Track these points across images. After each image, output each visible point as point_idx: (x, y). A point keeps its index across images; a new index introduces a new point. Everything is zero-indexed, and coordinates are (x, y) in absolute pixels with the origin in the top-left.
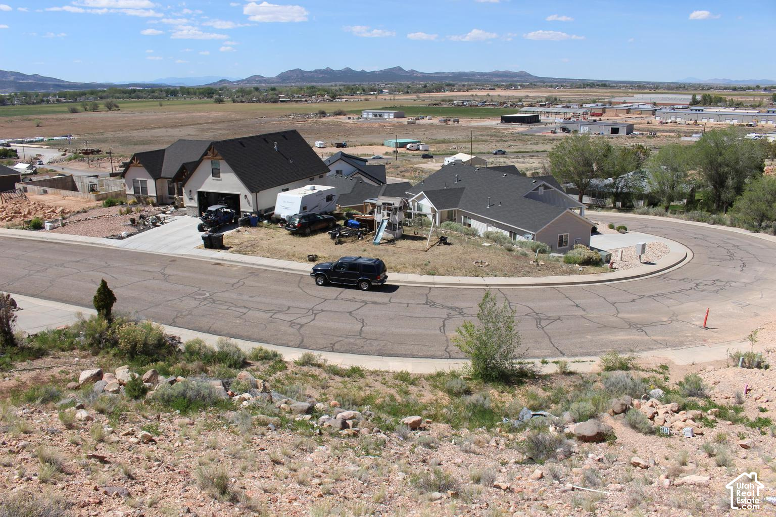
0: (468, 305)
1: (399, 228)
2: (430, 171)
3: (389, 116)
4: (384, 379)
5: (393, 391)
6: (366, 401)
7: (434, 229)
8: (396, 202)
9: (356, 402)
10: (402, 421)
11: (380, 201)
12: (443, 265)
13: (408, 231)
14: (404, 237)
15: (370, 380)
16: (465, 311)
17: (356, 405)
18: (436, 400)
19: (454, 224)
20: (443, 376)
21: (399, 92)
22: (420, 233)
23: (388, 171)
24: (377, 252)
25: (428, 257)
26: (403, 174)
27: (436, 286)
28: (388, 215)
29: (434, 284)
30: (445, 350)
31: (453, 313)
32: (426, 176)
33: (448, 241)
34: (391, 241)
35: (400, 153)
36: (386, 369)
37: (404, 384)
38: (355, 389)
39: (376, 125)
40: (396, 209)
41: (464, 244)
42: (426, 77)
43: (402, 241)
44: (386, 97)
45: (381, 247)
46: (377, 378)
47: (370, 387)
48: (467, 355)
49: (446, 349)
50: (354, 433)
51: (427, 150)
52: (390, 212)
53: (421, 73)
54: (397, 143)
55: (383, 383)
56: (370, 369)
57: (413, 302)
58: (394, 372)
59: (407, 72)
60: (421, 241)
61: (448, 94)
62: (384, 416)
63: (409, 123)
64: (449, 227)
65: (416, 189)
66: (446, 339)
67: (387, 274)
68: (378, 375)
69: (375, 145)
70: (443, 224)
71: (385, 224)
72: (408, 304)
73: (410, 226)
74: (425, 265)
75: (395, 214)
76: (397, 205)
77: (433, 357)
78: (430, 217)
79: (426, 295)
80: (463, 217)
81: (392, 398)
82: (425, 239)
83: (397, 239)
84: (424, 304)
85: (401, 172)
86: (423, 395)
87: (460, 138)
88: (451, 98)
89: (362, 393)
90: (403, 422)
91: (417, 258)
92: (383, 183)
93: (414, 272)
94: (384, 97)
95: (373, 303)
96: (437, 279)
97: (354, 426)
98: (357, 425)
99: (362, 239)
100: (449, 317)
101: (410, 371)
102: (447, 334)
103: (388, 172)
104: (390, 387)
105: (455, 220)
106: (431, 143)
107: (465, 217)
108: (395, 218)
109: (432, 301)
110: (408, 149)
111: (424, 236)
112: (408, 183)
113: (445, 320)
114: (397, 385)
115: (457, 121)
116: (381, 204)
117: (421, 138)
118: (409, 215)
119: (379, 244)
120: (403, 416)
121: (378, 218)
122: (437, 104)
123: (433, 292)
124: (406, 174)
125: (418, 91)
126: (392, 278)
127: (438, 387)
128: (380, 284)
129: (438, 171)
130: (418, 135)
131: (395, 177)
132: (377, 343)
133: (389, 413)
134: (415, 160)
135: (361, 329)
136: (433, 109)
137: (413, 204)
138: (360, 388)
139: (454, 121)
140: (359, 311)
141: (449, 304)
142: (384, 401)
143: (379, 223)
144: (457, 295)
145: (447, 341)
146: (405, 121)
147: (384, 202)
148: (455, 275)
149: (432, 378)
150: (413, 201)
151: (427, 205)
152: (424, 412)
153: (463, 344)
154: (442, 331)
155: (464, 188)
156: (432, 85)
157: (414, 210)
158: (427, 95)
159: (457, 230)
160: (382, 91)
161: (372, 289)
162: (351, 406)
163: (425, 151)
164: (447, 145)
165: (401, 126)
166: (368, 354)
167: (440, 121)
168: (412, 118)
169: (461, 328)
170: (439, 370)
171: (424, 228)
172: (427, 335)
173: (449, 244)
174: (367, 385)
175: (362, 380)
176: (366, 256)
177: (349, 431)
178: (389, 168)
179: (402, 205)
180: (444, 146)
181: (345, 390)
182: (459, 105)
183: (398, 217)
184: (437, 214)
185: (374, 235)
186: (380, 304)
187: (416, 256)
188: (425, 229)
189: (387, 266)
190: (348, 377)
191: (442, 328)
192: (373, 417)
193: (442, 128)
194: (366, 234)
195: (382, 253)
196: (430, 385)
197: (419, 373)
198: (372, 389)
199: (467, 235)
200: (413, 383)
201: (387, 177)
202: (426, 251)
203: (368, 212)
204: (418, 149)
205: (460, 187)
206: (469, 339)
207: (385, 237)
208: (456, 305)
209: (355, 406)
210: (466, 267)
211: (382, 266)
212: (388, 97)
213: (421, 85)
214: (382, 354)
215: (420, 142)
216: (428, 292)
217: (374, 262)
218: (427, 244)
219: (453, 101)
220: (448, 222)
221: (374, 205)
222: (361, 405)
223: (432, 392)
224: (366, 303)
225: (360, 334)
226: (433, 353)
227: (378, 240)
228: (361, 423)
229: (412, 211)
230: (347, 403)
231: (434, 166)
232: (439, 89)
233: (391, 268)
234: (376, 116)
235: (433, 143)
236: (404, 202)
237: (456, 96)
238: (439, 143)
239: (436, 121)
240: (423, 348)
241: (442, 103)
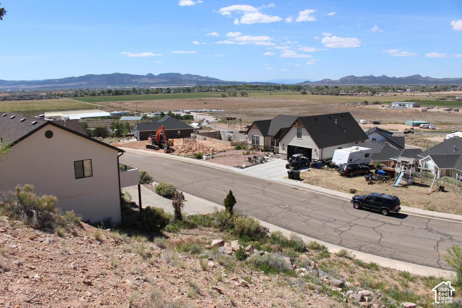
0: (457, 234)
1: (411, 178)
2: (435, 142)
3: (410, 106)
4: (392, 274)
5: (397, 283)
6: (378, 286)
7: (436, 181)
8: (411, 161)
9: (371, 286)
10: (401, 304)
11: (400, 159)
12: (440, 205)
13: (417, 180)
14: (414, 184)
15: (382, 273)
16: (454, 238)
17: (371, 288)
18: (428, 295)
19: (450, 179)
20: (434, 279)
21: (417, 91)
22: (425, 182)
23: (406, 140)
24: (395, 192)
25: (430, 198)
26: (416, 143)
27: (434, 218)
28: (405, 169)
29: (433, 217)
30: (437, 262)
31: (445, 237)
32: (433, 145)
33: (445, 189)
34: (405, 186)
35: (415, 130)
36: (394, 268)
37: (405, 280)
38: (372, 277)
39: (400, 111)
40: (410, 165)
41: (457, 193)
42: (436, 81)
43: (413, 186)
44: (408, 94)
45: (398, 189)
46: (387, 273)
47: (382, 277)
48: (454, 268)
49: (437, 261)
50: (368, 306)
51: (434, 129)
52: (406, 167)
53: (433, 79)
54: (413, 123)
55: (390, 276)
56: (383, 266)
57: (417, 227)
58: (399, 271)
59: (424, 78)
60: (426, 188)
61: (452, 92)
62: (389, 298)
63: (423, 111)
64: (446, 180)
65: (425, 154)
66: (438, 255)
67: (401, 206)
68: (388, 271)
69: (399, 123)
70: (442, 178)
71: (402, 174)
72: (413, 228)
73: (418, 177)
74: (427, 203)
75: (409, 169)
76: (411, 163)
77: (428, 265)
78: (433, 173)
79: (427, 223)
80: (457, 174)
81: (396, 288)
82: (429, 186)
83: (409, 185)
84: (424, 229)
85: (415, 142)
86: (418, 290)
87: (459, 122)
88: (454, 95)
89: (376, 281)
90: (402, 305)
91: (422, 199)
92: (402, 148)
93: (419, 208)
94: (407, 94)
95: (389, 224)
96: (435, 214)
97: (368, 301)
98: (371, 300)
99: (386, 182)
100: (442, 240)
101: (410, 272)
102: (440, 251)
103: (406, 142)
104: (396, 280)
105: (451, 176)
106: (437, 124)
107: (459, 174)
108: (409, 171)
109: (430, 228)
110: (421, 127)
111: (428, 184)
112: (419, 149)
113: (439, 242)
114: (401, 280)
115: (458, 111)
116: (401, 161)
117: (430, 120)
118: (419, 170)
119: (397, 187)
120: (403, 301)
121: (397, 170)
122: (444, 99)
123: (431, 222)
124: (418, 144)
125: (430, 90)
126: (404, 209)
127: (430, 286)
128: (395, 212)
129: (441, 143)
130: (429, 119)
131: (411, 145)
132: (390, 250)
133: (393, 297)
134: (425, 135)
135: (380, 240)
136: (441, 102)
137: (422, 163)
138: (376, 277)
139: (455, 111)
140: (380, 228)
141: (443, 232)
142: (391, 288)
143: (398, 173)
144: (449, 226)
145: (439, 256)
146: (420, 109)
147: (402, 160)
148: (449, 213)
149: (426, 279)
150: (422, 161)
151: (431, 164)
152: (418, 302)
153: (451, 260)
154: (436, 249)
155: (460, 155)
156: (441, 87)
157: (422, 167)
158: (437, 93)
159: (452, 183)
160: (405, 90)
161: (389, 215)
162: (368, 287)
163: (433, 129)
164: (448, 126)
165: (417, 112)
166: (383, 256)
167: (445, 110)
168: (425, 107)
169: (450, 249)
170: (431, 275)
171: (428, 179)
172: (425, 250)
173: (446, 192)
174: (380, 276)
175: (377, 272)
176: (387, 194)
177: (366, 304)
178: (407, 139)
179: (415, 163)
180: (446, 127)
181: (365, 277)
182: (459, 100)
183: (411, 171)
184: (439, 171)
185: (394, 180)
186: (394, 225)
187: (421, 197)
188: (429, 180)
189: (401, 201)
190: (368, 268)
191: (436, 247)
192: (382, 297)
193: (446, 114)
194: (389, 180)
195: (398, 193)
196: (424, 284)
197: (417, 274)
198: (383, 279)
199: (460, 187)
200: (411, 280)
201: (405, 145)
202: (429, 195)
203: (391, 166)
204: (428, 128)
205: (457, 154)
206: (456, 258)
207: (401, 183)
208: (448, 233)
209: (370, 288)
210: (457, 208)
211: (398, 201)
212: (409, 94)
213: (433, 86)
214: (392, 257)
215: (429, 123)
216: (427, 221)
217: (393, 198)
218: (430, 190)
219: (455, 97)
220: (446, 177)
221: (395, 162)
222: (375, 288)
223: (425, 289)
224: (385, 223)
225: (379, 242)
226: (428, 263)
227: (396, 184)
228: (373, 300)
229: (421, 168)
230: (366, 285)
231: (439, 139)
232: (445, 89)
233: (404, 203)
234: (400, 105)
235: (439, 124)
236: (416, 161)
237: (458, 94)
238: (443, 125)
239: (442, 110)
240: (421, 258)
241: (447, 98)
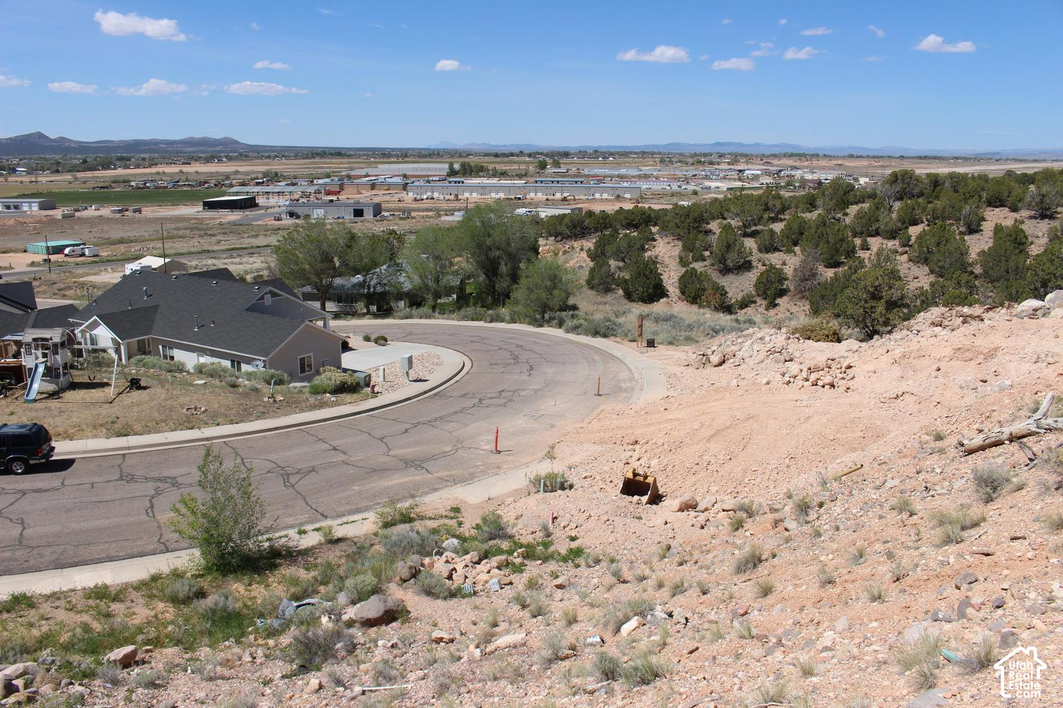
0: (183, 470)
1: (65, 374)
2: (104, 285)
3: (31, 208)
4: (70, 602)
5: (86, 618)
6: (42, 643)
7: (120, 369)
8: (55, 335)
9: (26, 648)
10: (106, 658)
11: (28, 336)
12: (138, 420)
13: (79, 376)
14: (74, 386)
15: (46, 608)
16: (180, 480)
17: (28, 653)
18: (156, 616)
19: (149, 359)
20: (161, 578)
21: (44, 171)
22: (98, 376)
23: (39, 290)
24: (33, 414)
25: (115, 410)
26: (62, 292)
27: (132, 451)
28: (45, 355)
29: (129, 448)
30: (159, 541)
31: (162, 485)
32: (100, 293)
33: (143, 384)
34: (53, 395)
35: (55, 262)
36: (71, 587)
37: (102, 603)
38: (22, 629)
39: (11, 222)
40: (55, 345)
41: (167, 386)
42: (83, 148)
43: (72, 392)
44: (22, 177)
45: (38, 405)
46: (57, 604)
47: (47, 619)
48: (192, 541)
49: (159, 539)
50: (28, 697)
51: (97, 256)
52: (47, 351)
53: (76, 142)
54: (48, 248)
55: (67, 609)
56: (44, 592)
57: (100, 480)
58: (84, 589)
59: (54, 141)
60: (101, 389)
61: (120, 172)
62: (75, 658)
63: (64, 216)
64: (141, 364)
65: (85, 314)
66: (156, 524)
67: (53, 444)
68: (59, 599)
69: (12, 251)
70: (133, 360)
71: (41, 369)
72: (92, 485)
73: (81, 369)
74: (112, 423)
75: (56, 353)
76: (57, 339)
77: (141, 555)
78: (112, 353)
79: (119, 466)
80: (160, 347)
81: (86, 628)
82: (108, 384)
83: (63, 390)
84: (117, 480)
85: (59, 290)
86: (134, 614)
87: (146, 234)
88: (127, 178)
89: (35, 632)
90: (108, 660)
91: (99, 415)
92: (31, 309)
93: (95, 436)
94: (19, 179)
95: (35, 491)
96: (133, 440)
97: (26, 686)
98: (32, 683)
99: (6, 396)
100: (158, 492)
101: (109, 582)
102: (158, 517)
103: (38, 292)
104: (81, 612)
105: (150, 353)
106: (102, 245)
107: (164, 347)
108: (56, 360)
109: (130, 474)
110: (66, 255)
111: (106, 380)
112: (71, 305)
113: (153, 497)
114: (92, 608)
115: (139, 211)
116: (31, 340)
117: (86, 237)
118: (79, 353)
119: (35, 401)
120: (107, 651)
121: (27, 361)
122: (107, 187)
123: (129, 461)
124: (67, 293)
125: (73, 169)
126: (62, 448)
127: (155, 596)
128: (44, 461)
129: (117, 285)
130: (82, 234)
131: (51, 298)
132: (49, 550)
133: (85, 652)
134: (80, 271)
135: (21, 534)
136: (101, 195)
137: (84, 336)
138: (31, 625)
139: (135, 211)
140: (14, 507)
141: (156, 475)
142: (74, 635)
143: (30, 369)
144: (166, 460)
145: (159, 527)
146: (58, 213)
147: (35, 336)
148: (159, 432)
149: (144, 585)
150: (83, 332)
151: (104, 335)
152: (140, 638)
153: (184, 526)
154: (151, 514)
155: (158, 306)
156: (95, 160)
157: (86, 344)
158: (89, 174)
159: (153, 367)
160: (14, 170)
161: (30, 470)
162: (19, 656)
163: (94, 256)
164: (126, 245)
165: (52, 221)
166: (38, 569)
167: (113, 212)
168: (69, 208)
169: (178, 506)
170: (153, 571)
171: (104, 369)
172: (128, 525)
173: (145, 388)
174: (43, 618)
175: (33, 612)
176: (15, 422)
177: (21, 696)
178: (39, 286)
179: (65, 338)
180: (122, 248)
181: (5, 633)
182: (139, 188)
183: (59, 359)
184: (122, 347)
185: (24, 388)
186: (48, 490)
187: (96, 412)
188: (106, 371)
189: (51, 431)
190: (8, 611)
191: (149, 511)
192: (58, 663)
193: (117, 221)
194: (12, 389)
195: (41, 414)
196: (143, 596)
197: (124, 581)
198: (51, 622)
199: (170, 371)
200: (116, 599)
201: (37, 300)
202: (111, 403)
203: (10, 355)
204: (83, 255)
205: (151, 304)
206: (192, 519)
207: (44, 389)
208: (167, 473)
209: (25, 655)
210: (174, 417)
211: (44, 433)
212: (26, 179)
213: (78, 159)
214: (60, 564)
215: (84, 244)
216: (120, 461)
217: (30, 430)
218: (111, 392)
219: (129, 181)
220: (139, 357)
221: (19, 344)
222: (36, 651)
223: (147, 605)
224: (24, 493)
225: (21, 542)
226: (140, 549)
227: (32, 396)
228: (38, 679)
229: (83, 346)
230: (11, 654)
231: (111, 277)
232: (106, 166)
233: (60, 435)
234: (8, 207)
235: (105, 244)
236: (68, 334)
237: (134, 175)
238: (115, 244)
239: (106, 211)
240: (124, 544)
241: (113, 185)
